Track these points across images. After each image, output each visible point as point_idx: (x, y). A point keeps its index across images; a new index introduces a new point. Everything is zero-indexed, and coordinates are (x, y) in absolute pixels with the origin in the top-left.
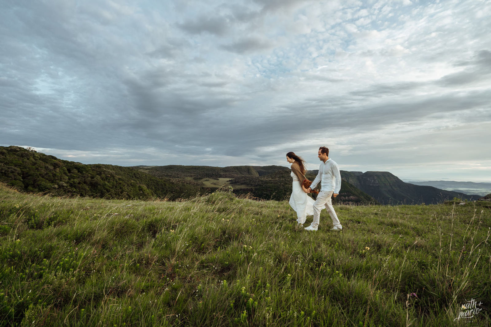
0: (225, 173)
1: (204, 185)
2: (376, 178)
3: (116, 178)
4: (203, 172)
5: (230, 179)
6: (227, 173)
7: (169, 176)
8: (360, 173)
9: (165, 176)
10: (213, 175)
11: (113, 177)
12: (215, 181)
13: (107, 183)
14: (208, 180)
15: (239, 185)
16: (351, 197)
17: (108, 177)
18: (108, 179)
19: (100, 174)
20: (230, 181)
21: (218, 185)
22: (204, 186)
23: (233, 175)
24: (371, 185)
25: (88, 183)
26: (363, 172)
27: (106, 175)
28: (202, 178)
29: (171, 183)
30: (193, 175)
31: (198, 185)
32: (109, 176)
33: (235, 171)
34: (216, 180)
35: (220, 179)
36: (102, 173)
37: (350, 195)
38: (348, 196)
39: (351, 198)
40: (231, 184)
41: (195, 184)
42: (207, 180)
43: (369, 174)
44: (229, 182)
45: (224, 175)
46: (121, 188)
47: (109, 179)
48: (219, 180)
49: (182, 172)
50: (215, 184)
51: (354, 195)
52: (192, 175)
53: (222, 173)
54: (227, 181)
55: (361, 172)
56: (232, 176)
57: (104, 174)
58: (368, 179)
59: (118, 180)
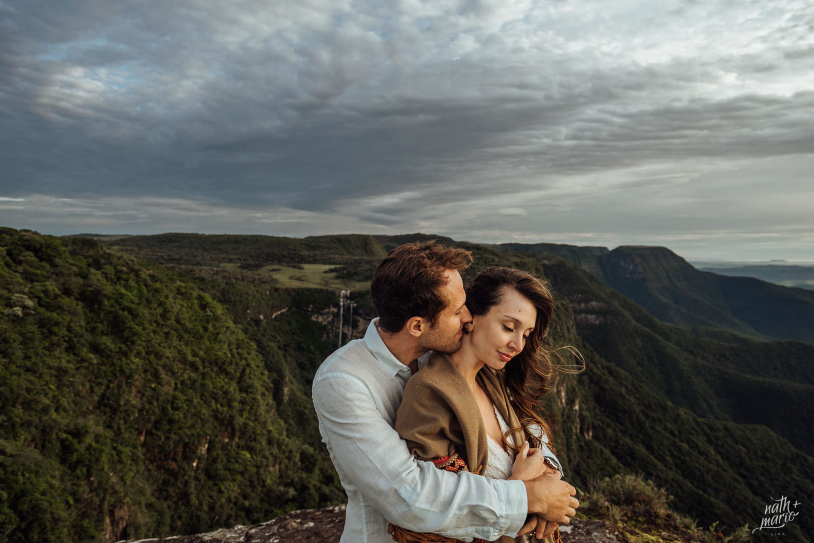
0: (311, 253)
1: (276, 281)
2: (638, 260)
3: (144, 276)
4: (259, 249)
5: (332, 267)
6: (318, 252)
7: (174, 259)
8: (603, 249)
9: (165, 260)
10: (284, 256)
11: (137, 273)
12: (296, 272)
13: (123, 291)
14: (279, 270)
15: (359, 281)
16: (593, 303)
17: (122, 272)
18: (124, 280)
19: (97, 265)
20: (331, 271)
21: (307, 280)
22: (277, 286)
23: (331, 256)
24: (627, 276)
25: (76, 292)
26: (610, 248)
27: (115, 268)
28: (261, 266)
29: (198, 278)
30: (234, 257)
31: (264, 282)
32: (124, 269)
33: (336, 248)
34: (296, 270)
35: (306, 266)
36: (103, 261)
37: (590, 300)
38: (587, 301)
39: (592, 307)
40: (337, 278)
41: (255, 280)
42: (274, 270)
43: (623, 252)
44: (333, 274)
45: (309, 256)
46: (160, 304)
47: (127, 280)
48: (302, 269)
49: (205, 250)
50: (299, 279)
51: (598, 299)
52: (230, 257)
53: (305, 253)
54: (325, 272)
55: (605, 249)
56: (330, 259)
57: (111, 263)
58: (622, 263)
59: (149, 282)
